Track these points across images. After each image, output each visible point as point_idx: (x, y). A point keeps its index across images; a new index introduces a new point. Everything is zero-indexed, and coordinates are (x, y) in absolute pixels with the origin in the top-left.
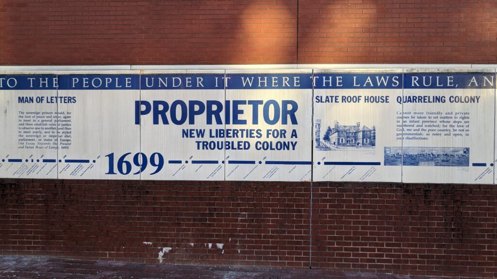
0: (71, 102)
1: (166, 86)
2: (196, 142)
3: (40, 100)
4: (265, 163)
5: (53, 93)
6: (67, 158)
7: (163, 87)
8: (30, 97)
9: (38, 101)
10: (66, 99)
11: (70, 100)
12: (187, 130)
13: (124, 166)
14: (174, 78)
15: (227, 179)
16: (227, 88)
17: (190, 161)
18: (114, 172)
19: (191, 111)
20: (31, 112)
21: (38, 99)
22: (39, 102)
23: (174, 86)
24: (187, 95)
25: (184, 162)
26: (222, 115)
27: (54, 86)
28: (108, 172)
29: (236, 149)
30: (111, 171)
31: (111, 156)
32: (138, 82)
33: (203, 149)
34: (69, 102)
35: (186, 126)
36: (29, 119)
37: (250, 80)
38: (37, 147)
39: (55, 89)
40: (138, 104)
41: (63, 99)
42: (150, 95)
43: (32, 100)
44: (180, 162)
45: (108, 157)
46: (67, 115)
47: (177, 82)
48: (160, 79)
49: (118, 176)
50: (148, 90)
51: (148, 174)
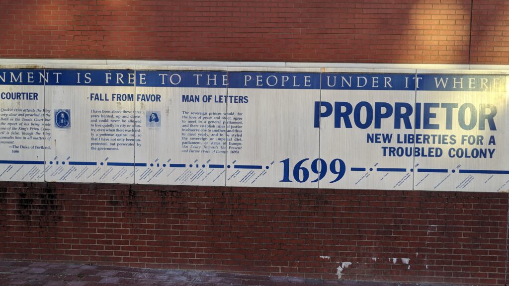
0: (242, 102)
1: (350, 86)
2: (382, 148)
3: (207, 99)
4: (458, 171)
5: (222, 91)
6: (237, 164)
7: (346, 87)
8: (196, 96)
9: (205, 100)
10: (236, 98)
11: (242, 99)
12: (373, 135)
13: (301, 172)
14: (358, 78)
15: (416, 189)
16: (418, 89)
17: (375, 169)
18: (290, 179)
19: (377, 114)
20: (196, 112)
21: (205, 97)
22: (206, 102)
23: (358, 86)
24: (374, 97)
25: (368, 170)
26: (412, 118)
27: (224, 84)
28: (282, 179)
29: (426, 156)
30: (286, 179)
31: (286, 162)
32: (318, 81)
33: (390, 155)
34: (240, 102)
35: (372, 130)
36: (194, 120)
37: (444, 80)
38: (203, 151)
39: (225, 87)
40: (318, 105)
41: (233, 98)
42: (331, 96)
43: (197, 99)
44: (363, 169)
45: (283, 163)
46: (237, 116)
47: (362, 81)
48: (343, 78)
49: (293, 184)
50: (329, 90)
51: (327, 182)
